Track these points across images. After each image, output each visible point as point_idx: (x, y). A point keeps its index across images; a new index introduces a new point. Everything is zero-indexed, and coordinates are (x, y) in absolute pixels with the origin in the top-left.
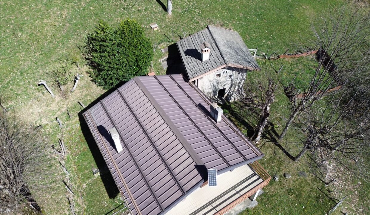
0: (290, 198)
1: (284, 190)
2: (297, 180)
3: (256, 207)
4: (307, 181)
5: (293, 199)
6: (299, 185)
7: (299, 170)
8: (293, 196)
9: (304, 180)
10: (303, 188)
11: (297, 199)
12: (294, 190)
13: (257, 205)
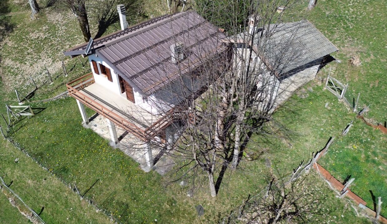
0: (163, 204)
1: (173, 196)
2: (190, 206)
3: (143, 171)
4: (194, 219)
5: (163, 207)
6: (185, 210)
7: (204, 204)
8: (168, 206)
9: (193, 215)
10: (183, 217)
11: (165, 212)
12: (176, 206)
13: (145, 172)
